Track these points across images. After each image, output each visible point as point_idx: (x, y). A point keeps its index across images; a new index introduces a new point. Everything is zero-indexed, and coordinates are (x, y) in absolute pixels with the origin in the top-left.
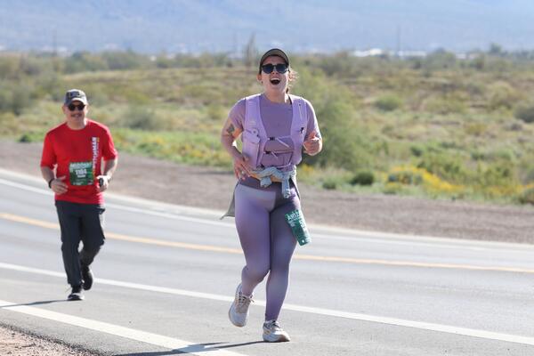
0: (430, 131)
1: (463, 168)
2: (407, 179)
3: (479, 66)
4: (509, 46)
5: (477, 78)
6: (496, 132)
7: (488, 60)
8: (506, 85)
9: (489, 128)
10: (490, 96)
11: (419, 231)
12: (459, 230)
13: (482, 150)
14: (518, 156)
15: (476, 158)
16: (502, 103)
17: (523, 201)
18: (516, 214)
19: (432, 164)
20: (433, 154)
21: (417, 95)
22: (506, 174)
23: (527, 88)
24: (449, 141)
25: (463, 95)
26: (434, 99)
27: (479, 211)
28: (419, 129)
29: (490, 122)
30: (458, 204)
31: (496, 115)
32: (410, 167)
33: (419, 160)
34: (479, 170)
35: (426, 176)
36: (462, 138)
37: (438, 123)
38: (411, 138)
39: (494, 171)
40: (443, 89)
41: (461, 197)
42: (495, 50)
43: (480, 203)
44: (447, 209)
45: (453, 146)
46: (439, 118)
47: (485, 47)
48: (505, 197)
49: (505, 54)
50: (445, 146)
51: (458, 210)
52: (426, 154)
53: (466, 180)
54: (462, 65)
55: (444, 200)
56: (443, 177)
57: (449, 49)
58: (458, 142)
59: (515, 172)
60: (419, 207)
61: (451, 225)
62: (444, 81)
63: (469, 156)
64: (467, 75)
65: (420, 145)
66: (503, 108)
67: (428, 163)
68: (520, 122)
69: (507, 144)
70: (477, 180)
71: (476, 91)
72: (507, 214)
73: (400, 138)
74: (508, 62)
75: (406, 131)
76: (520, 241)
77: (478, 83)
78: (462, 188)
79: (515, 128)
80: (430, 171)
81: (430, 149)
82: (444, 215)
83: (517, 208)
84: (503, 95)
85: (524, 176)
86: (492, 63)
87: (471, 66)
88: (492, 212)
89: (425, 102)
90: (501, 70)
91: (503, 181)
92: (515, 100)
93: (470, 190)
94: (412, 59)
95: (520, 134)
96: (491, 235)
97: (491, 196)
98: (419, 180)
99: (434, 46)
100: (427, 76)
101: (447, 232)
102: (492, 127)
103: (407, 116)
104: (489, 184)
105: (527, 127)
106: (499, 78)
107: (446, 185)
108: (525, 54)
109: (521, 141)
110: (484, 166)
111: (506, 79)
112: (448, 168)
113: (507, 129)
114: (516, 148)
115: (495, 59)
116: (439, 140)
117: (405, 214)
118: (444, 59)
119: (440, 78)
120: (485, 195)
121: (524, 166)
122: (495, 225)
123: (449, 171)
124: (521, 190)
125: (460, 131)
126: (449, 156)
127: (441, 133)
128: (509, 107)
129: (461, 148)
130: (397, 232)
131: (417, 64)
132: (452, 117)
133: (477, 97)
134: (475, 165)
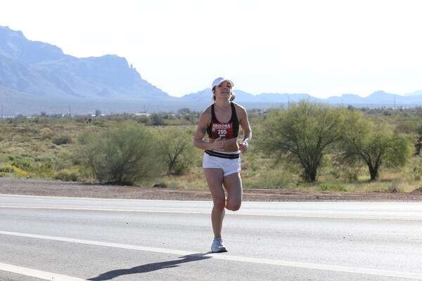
0: (17, 149)
1: (31, 165)
2: (7, 170)
3: (37, 121)
4: (49, 113)
5: (36, 127)
6: (44, 149)
7: (40, 119)
8: (48, 129)
9: (42, 148)
10: (42, 134)
11: (13, 193)
12: (30, 191)
13: (39, 157)
14: (55, 159)
15: (36, 160)
16: (47, 137)
17: (57, 178)
18: (54, 184)
19: (18, 164)
20: (19, 159)
21: (11, 134)
22: (49, 167)
23: (57, 130)
24: (25, 153)
25: (30, 134)
26: (18, 136)
27: (38, 183)
28: (12, 149)
29: (42, 145)
30: (29, 180)
31: (45, 142)
32: (9, 165)
33: (13, 162)
34: (38, 166)
35: (15, 169)
36: (30, 152)
37: (20, 146)
38: (9, 153)
39: (44, 166)
40: (22, 131)
41: (31, 177)
42: (43, 115)
43: (38, 180)
44: (25, 182)
45: (26, 156)
46: (21, 144)
47: (39, 114)
48: (49, 177)
49: (47, 116)
50: (23, 156)
51: (29, 183)
52: (16, 159)
53: (32, 170)
54: (30, 121)
55: (23, 179)
56: (23, 169)
57: (24, 115)
58: (29, 155)
59: (53, 166)
60: (13, 182)
61: (26, 190)
62: (22, 128)
63: (33, 160)
64: (32, 125)
65: (13, 156)
66: (47, 139)
67: (16, 164)
68: (55, 145)
69: (49, 154)
70: (37, 170)
71: (36, 132)
72: (50, 184)
73: (4, 153)
74: (49, 119)
75: (6, 150)
76: (56, 196)
77: (36, 129)
78: (30, 174)
79: (53, 147)
80: (17, 167)
81: (17, 157)
82: (23, 185)
83: (54, 182)
84: (47, 134)
85: (57, 168)
86: (42, 120)
87: (33, 121)
88: (43, 183)
89: (14, 137)
90: (46, 123)
91: (48, 170)
92: (52, 135)
93: (34, 174)
94: (8, 119)
95: (55, 150)
96: (43, 193)
97: (43, 176)
98: (12, 171)
99: (18, 113)
100: (15, 126)
101: (25, 193)
102: (43, 147)
103: (8, 143)
104: (42, 171)
105: (58, 147)
106: (45, 126)
107: (24, 172)
108: (56, 116)
109: (55, 153)
110: (40, 164)
111: (48, 127)
112: (25, 165)
113: (49, 148)
114: (54, 156)
115: (43, 118)
116: (21, 153)
117: (7, 185)
118: (22, 119)
119: (20, 127)
120: (40, 176)
121: (57, 163)
122: (45, 189)
123: (25, 166)
124: (56, 174)
125: (30, 150)
126: (25, 160)
127: (22, 150)
128: (50, 139)
129: (30, 156)
130: (4, 193)
131: (11, 121)
132: (26, 143)
133: (36, 135)
134: (36, 163)
